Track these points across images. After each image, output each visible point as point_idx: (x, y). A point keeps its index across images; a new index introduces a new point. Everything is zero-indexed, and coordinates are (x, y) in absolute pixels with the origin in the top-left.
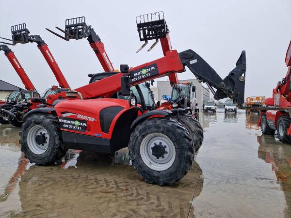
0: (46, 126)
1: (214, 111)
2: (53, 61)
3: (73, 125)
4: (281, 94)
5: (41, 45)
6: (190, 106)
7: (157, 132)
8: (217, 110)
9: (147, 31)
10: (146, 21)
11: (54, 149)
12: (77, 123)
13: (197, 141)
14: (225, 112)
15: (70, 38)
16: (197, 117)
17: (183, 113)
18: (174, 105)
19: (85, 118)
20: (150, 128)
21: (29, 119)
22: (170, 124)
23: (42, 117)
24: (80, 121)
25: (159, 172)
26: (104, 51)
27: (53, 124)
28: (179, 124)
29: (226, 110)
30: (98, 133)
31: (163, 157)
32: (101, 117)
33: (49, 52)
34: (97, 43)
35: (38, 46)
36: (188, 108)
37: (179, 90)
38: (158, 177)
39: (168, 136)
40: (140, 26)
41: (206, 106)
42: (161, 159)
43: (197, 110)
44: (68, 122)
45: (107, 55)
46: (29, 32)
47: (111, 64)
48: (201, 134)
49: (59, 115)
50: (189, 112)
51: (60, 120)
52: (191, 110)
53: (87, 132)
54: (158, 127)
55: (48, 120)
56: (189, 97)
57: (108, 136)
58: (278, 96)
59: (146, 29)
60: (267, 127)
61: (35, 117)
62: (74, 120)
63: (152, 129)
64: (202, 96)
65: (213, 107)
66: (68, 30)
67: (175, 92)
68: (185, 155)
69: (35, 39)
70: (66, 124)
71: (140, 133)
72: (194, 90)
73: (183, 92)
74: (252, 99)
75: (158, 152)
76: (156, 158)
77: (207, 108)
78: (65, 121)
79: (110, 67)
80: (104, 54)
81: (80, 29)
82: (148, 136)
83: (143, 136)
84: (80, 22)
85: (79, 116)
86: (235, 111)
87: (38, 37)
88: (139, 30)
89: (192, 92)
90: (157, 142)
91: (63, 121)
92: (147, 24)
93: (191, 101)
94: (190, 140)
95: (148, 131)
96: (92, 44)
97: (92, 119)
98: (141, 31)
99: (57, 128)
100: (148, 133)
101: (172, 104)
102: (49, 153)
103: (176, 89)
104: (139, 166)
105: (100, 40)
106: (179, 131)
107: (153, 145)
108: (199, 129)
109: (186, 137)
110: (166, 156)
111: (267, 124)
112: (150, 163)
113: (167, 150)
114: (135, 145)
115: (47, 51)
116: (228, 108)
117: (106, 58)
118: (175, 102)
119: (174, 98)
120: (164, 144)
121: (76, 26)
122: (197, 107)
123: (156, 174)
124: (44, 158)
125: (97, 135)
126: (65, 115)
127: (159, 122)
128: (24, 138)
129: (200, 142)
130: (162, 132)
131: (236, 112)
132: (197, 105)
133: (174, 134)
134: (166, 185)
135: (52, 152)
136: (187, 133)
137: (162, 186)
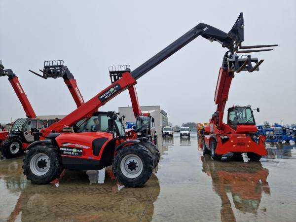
0: (48, 154)
1: (171, 136)
2: (22, 92)
3: (72, 152)
4: (215, 124)
5: (12, 78)
6: (150, 134)
7: (131, 154)
8: (174, 135)
9: (117, 77)
10: (117, 70)
11: (54, 170)
12: (75, 150)
13: (155, 160)
14: (181, 137)
15: (48, 76)
16: (156, 143)
17: (146, 141)
18: (139, 134)
19: (81, 146)
20: (127, 151)
21: (33, 149)
22: (140, 148)
23: (45, 147)
24: (77, 148)
25: (133, 179)
26: (77, 86)
27: (54, 151)
28: (144, 148)
29: (181, 135)
30: (91, 156)
31: (135, 170)
32: (93, 145)
33: (20, 84)
34: (71, 80)
35: (9, 79)
36: (149, 135)
37: (142, 121)
38: (132, 182)
39: (138, 156)
40: (111, 73)
41: (164, 132)
42: (134, 171)
43: (156, 137)
44: (68, 149)
45: (78, 90)
46: (4, 68)
47: (82, 97)
48: (158, 155)
49: (59, 144)
50: (150, 139)
51: (61, 149)
52: (151, 137)
53: (83, 157)
54: (132, 151)
55: (50, 149)
56: (149, 127)
57: (99, 158)
58: (212, 125)
59: (116, 75)
60: (206, 149)
61: (39, 147)
62: (73, 148)
63: (129, 152)
64: (161, 121)
65: (170, 132)
66: (47, 70)
67: (139, 122)
68: (148, 167)
69: (7, 73)
70: (65, 151)
71: (121, 155)
72: (153, 121)
73: (145, 122)
74: (202, 125)
75: (132, 166)
76: (130, 170)
77: (165, 133)
78: (65, 149)
79: (81, 100)
80: (76, 89)
81: (58, 69)
82: (126, 156)
83: (123, 157)
84: (59, 64)
85: (77, 145)
86: (189, 135)
87: (10, 71)
88: (111, 76)
89: (151, 123)
90: (131, 160)
91: (63, 149)
92: (118, 72)
93: (151, 129)
94: (151, 158)
95: (126, 153)
96: (67, 81)
97: (86, 147)
98: (113, 77)
99: (58, 155)
100: (126, 155)
101: (137, 132)
102: (50, 174)
103: (139, 120)
104: (120, 177)
105: (73, 77)
106: (145, 152)
107: (128, 163)
108: (157, 152)
109: (149, 156)
110: (137, 169)
111: (205, 146)
112: (127, 175)
113: (137, 165)
114: (117, 163)
115: (18, 84)
116: (183, 132)
117: (78, 92)
118: (139, 131)
119: (138, 128)
120: (135, 161)
121: (54, 67)
122: (156, 134)
123: (131, 181)
124: (46, 178)
125: (89, 158)
126: (64, 145)
127: (132, 147)
128: (28, 163)
129: (158, 160)
130: (135, 154)
131: (189, 137)
132: (156, 132)
133: (142, 154)
134: (137, 187)
135: (52, 173)
136: (150, 154)
137: (135, 188)
